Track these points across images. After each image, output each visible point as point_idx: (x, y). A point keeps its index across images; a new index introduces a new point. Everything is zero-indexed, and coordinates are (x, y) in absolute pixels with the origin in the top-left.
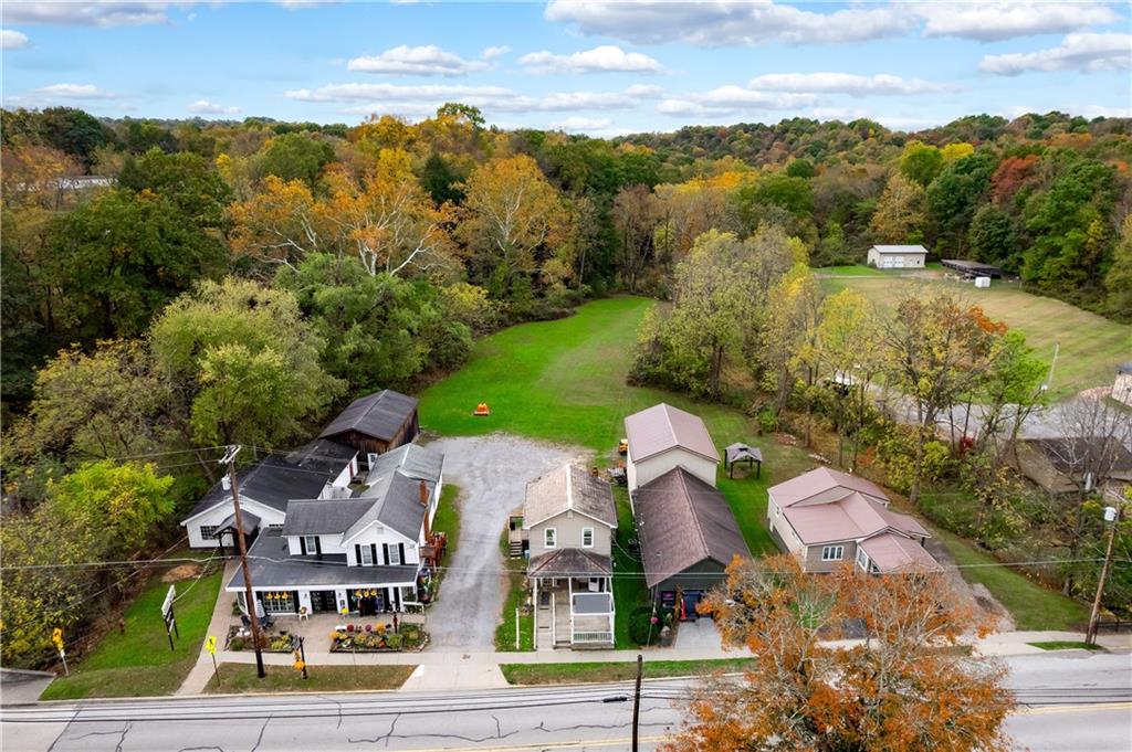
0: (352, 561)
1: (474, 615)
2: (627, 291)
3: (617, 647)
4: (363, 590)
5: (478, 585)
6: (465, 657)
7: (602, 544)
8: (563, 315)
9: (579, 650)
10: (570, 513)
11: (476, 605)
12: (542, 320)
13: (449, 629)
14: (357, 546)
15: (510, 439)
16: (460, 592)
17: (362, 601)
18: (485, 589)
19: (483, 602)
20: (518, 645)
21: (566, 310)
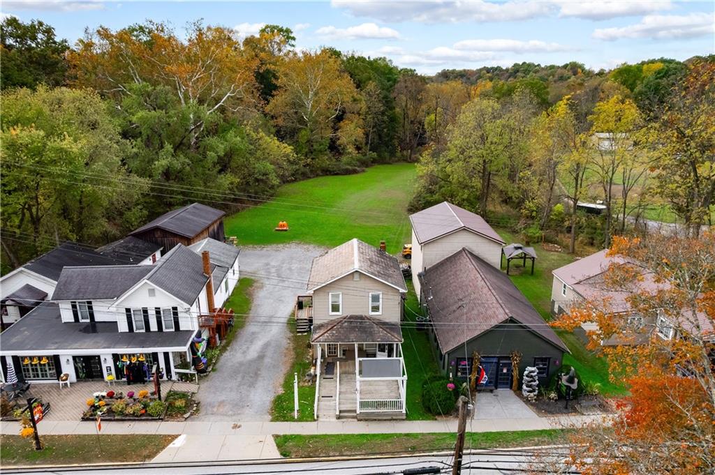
0: (123, 327)
1: (252, 385)
2: (406, 161)
3: (409, 417)
4: (130, 355)
5: (261, 357)
6: (236, 427)
7: (390, 312)
8: (355, 172)
9: (366, 420)
10: (356, 276)
11: (256, 375)
12: (337, 174)
13: (223, 398)
14: (128, 310)
15: (305, 247)
16: (241, 364)
17: (128, 367)
18: (267, 360)
19: (264, 373)
20: (296, 415)
21: (358, 169)
